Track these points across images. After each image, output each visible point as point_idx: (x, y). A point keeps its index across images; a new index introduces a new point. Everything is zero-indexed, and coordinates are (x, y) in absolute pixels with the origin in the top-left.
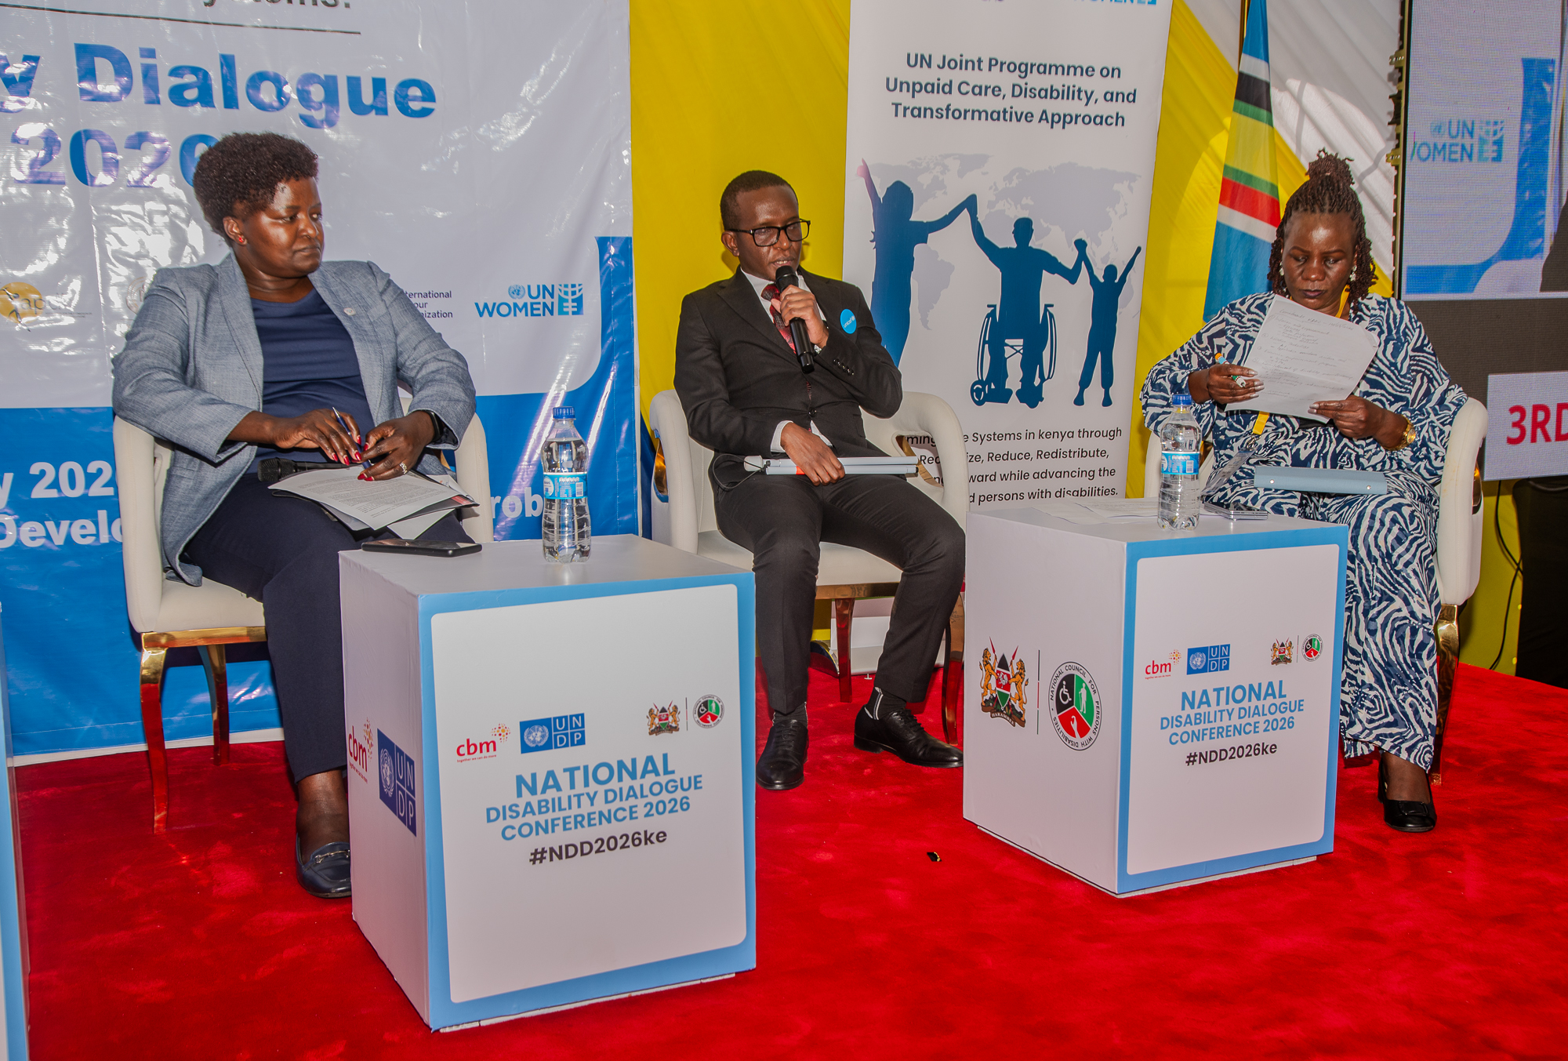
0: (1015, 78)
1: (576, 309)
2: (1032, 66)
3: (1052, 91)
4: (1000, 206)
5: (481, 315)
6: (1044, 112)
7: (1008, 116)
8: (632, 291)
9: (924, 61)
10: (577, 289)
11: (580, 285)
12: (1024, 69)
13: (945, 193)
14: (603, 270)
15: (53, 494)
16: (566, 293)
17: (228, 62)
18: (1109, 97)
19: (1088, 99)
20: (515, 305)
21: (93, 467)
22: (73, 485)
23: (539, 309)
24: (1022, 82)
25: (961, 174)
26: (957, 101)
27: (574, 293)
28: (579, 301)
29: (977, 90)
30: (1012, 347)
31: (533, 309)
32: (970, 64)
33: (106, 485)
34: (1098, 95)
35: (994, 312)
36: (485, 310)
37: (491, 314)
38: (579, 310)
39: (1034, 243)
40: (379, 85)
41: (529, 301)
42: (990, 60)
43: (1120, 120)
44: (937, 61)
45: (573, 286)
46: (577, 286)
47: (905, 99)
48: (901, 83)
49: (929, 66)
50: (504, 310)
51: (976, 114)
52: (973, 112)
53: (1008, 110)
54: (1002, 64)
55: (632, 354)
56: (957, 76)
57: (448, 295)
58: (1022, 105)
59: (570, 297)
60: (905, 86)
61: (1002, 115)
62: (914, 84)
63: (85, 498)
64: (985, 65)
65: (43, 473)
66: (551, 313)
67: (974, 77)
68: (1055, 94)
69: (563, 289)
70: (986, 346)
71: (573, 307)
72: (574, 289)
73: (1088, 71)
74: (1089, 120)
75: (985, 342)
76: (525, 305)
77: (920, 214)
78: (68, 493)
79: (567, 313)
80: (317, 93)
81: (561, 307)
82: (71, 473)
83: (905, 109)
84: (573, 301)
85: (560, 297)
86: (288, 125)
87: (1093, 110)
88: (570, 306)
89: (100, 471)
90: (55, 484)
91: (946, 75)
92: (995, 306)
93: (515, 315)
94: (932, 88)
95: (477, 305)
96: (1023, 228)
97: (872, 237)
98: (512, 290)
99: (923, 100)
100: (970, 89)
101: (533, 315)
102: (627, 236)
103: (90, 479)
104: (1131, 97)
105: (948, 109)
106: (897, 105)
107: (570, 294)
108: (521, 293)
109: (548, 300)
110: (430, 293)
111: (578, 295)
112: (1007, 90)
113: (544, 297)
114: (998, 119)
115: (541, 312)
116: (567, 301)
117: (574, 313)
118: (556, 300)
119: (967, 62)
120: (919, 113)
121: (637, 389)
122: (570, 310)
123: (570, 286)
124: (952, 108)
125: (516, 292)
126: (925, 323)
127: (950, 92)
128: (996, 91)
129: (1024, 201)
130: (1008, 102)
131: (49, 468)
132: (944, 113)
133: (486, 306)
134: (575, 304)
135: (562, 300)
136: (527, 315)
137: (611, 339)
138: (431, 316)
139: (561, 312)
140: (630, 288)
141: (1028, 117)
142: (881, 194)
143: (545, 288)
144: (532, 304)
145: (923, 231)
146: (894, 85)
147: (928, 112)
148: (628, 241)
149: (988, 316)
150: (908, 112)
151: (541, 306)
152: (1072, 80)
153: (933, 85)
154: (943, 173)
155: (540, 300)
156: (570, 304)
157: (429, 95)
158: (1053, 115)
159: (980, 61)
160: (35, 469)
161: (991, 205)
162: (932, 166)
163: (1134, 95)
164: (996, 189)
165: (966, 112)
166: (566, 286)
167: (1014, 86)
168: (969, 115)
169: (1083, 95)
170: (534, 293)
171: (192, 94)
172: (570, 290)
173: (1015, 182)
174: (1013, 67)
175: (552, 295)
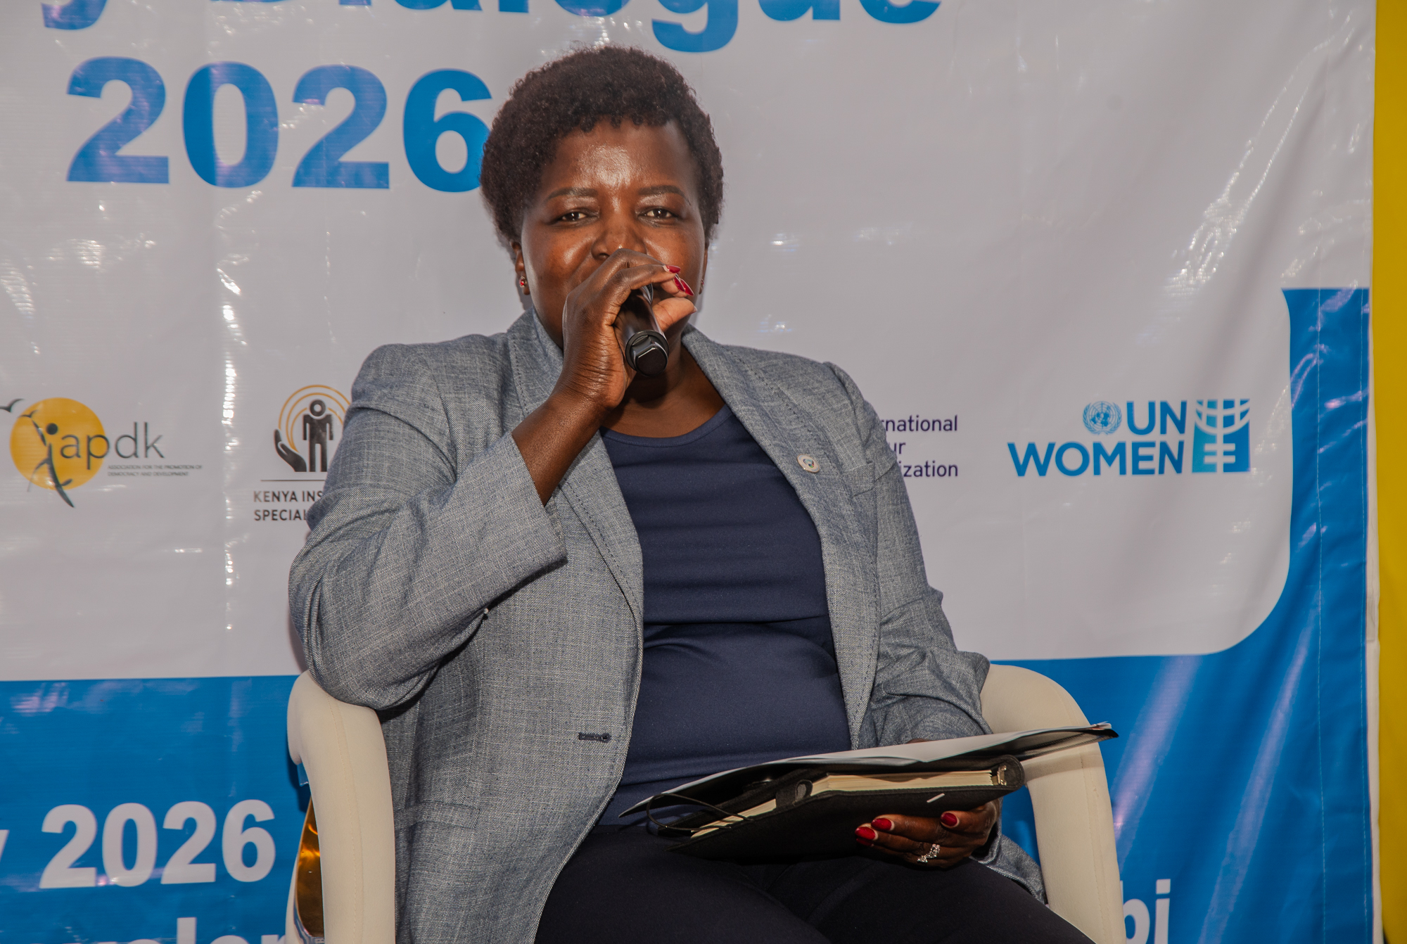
1: (1232, 459)
5: (1021, 470)
8: (1365, 417)
10: (1236, 411)
11: (1243, 402)
14: (1297, 370)
15: (86, 878)
16: (1211, 421)
20: (1098, 448)
21: (176, 817)
22: (129, 859)
23: (1150, 458)
27: (1229, 421)
28: (1240, 440)
31: (1137, 458)
33: (200, 859)
36: (1029, 460)
37: (1042, 470)
38: (1240, 462)
41: (1129, 438)
45: (1229, 404)
46: (1237, 403)
50: (1072, 459)
55: (1361, 567)
57: (951, 425)
59: (1220, 431)
63: (153, 887)
65: (70, 829)
66: (1178, 466)
69: (1206, 411)
71: (1226, 453)
72: (1229, 412)
76: (1120, 448)
78: (118, 877)
79: (1212, 468)
81: (1199, 454)
82: (130, 830)
84: (1227, 439)
85: (1197, 432)
88: (1219, 452)
89: (190, 825)
90: (92, 858)
93: (1097, 471)
95: (1012, 447)
98: (1092, 413)
101: (1136, 471)
102: (1355, 285)
103: (169, 843)
107: (1220, 422)
108: (1112, 420)
109: (1172, 437)
110: (911, 421)
111: (1238, 425)
113: (1163, 431)
115: (1155, 464)
116: (1212, 439)
117: (1228, 468)
118: (1189, 438)
121: (1372, 649)
122: (1220, 460)
123: (1220, 405)
125: (1100, 418)
131: (82, 816)
133: (1032, 450)
134: (1232, 447)
135: (1202, 438)
136: (1123, 471)
137: (1314, 528)
138: (911, 472)
139: (1199, 466)
140: (1359, 410)
143: (1166, 408)
144: (1136, 446)
148: (1361, 296)
151: (1155, 452)
155: (1155, 435)
156: (1220, 447)
160: (53, 822)
166: (1212, 405)
170: (1142, 422)
172: (1220, 413)
175: (1181, 426)
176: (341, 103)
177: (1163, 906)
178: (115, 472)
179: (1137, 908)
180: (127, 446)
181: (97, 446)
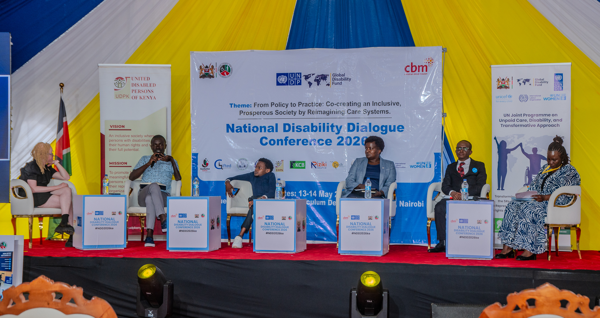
0: (530, 117)
2: (534, 115)
3: (540, 120)
4: (528, 145)
6: (538, 124)
7: (529, 126)
9: (508, 115)
12: (532, 116)
13: (514, 143)
14: (435, 159)
16: (428, 163)
17: (370, 124)
18: (555, 120)
19: (549, 121)
20: (417, 166)
24: (532, 118)
25: (518, 138)
26: (516, 123)
28: (430, 165)
29: (521, 121)
30: (534, 176)
32: (519, 115)
34: (552, 120)
35: (529, 168)
36: (412, 167)
39: (538, 153)
40: (394, 126)
42: (524, 114)
43: (558, 125)
44: (511, 115)
46: (430, 162)
47: (504, 123)
48: (503, 120)
49: (509, 116)
50: (415, 167)
51: (521, 126)
52: (520, 125)
53: (529, 124)
54: (527, 115)
56: (516, 118)
58: (532, 123)
60: (503, 121)
61: (527, 126)
62: (506, 120)
64: (522, 115)
67: (520, 118)
68: (541, 120)
70: (527, 176)
73: (549, 115)
74: (550, 126)
75: (526, 175)
77: (508, 147)
80: (384, 128)
83: (504, 125)
86: (378, 134)
87: (551, 123)
91: (513, 118)
92: (528, 167)
94: (509, 121)
96: (535, 150)
97: (497, 152)
99: (508, 123)
100: (519, 120)
101: (421, 167)
104: (561, 120)
105: (514, 125)
106: (502, 125)
109: (424, 165)
112: (528, 120)
114: (526, 126)
118: (425, 165)
119: (518, 115)
120: (507, 126)
124: (515, 125)
125: (418, 163)
126: (511, 171)
127: (514, 121)
128: (526, 120)
129: (535, 144)
130: (529, 123)
132: (513, 126)
133: (412, 166)
135: (427, 165)
137: (436, 172)
139: (427, 167)
140: (440, 163)
141: (534, 126)
142: (499, 143)
143: (423, 162)
145: (509, 151)
146: (501, 121)
147: (509, 126)
149: (527, 169)
150: (505, 126)
152: (545, 117)
153: (510, 120)
154: (513, 138)
155: (422, 165)
156: (429, 166)
157: (403, 127)
158: (541, 125)
159: (521, 114)
161: (526, 145)
162: (511, 137)
163: (562, 119)
164: (527, 141)
165: (518, 125)
167: (530, 119)
168: (519, 126)
169: (548, 120)
170: (421, 164)
171: (364, 130)
173: (532, 140)
174: (529, 115)
175: (425, 164)
176: (357, 139)
177: (423, 203)
178: (339, 167)
179: (420, 203)
180: (340, 165)
181: (338, 165)
